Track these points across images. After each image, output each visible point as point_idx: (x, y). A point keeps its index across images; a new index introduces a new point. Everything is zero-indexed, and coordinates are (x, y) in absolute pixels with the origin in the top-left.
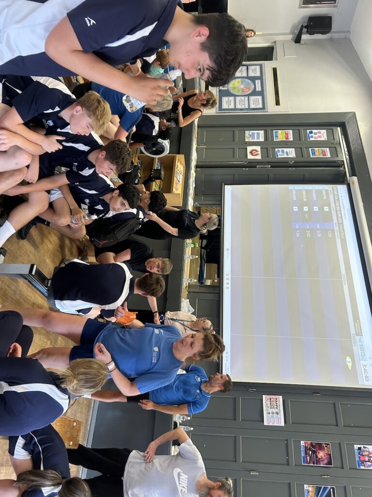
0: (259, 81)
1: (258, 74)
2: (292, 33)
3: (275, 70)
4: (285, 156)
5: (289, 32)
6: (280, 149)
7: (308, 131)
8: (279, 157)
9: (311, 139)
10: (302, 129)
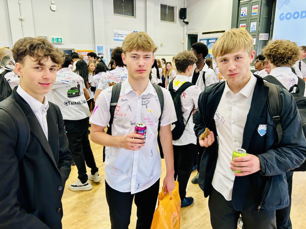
0: (209, 40)
1: (206, 41)
2: (183, 26)
3: (203, 33)
4: (255, 27)
5: (183, 28)
6: (251, 29)
7: (241, 16)
8: (255, 30)
9: (246, 15)
10: (240, 20)
